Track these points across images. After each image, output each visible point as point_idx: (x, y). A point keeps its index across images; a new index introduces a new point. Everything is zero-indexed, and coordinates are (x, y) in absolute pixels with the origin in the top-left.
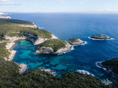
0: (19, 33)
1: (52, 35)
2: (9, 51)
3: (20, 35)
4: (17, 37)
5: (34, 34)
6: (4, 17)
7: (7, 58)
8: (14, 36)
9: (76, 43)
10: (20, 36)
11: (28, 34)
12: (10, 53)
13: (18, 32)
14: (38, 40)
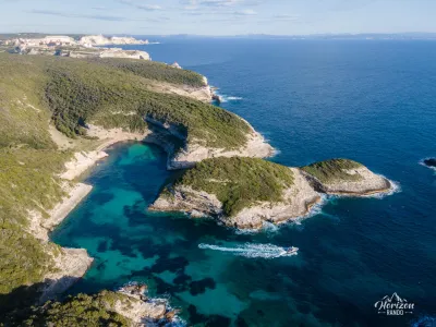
0: (134, 116)
1: (248, 136)
2: (65, 184)
3: (134, 125)
4: (124, 130)
5: (181, 125)
6: (129, 53)
7: (40, 216)
8: (117, 125)
9: (345, 185)
10: (133, 129)
11: (160, 123)
12: (64, 194)
13: (132, 113)
14: (186, 150)
